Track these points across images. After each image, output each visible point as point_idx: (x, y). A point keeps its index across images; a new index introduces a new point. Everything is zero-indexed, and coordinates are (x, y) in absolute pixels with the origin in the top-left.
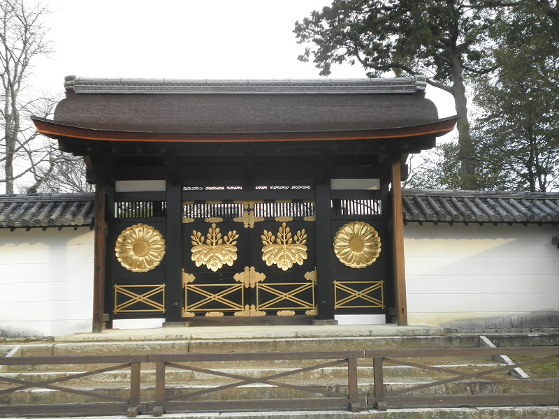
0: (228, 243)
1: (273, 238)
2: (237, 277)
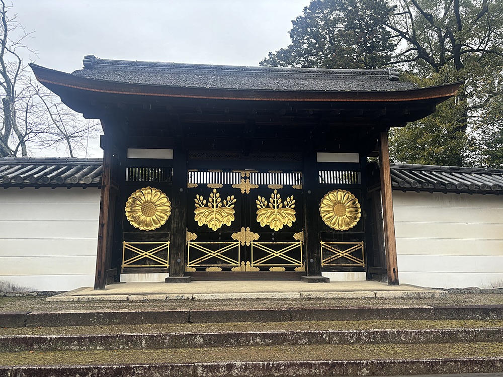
0: (227, 207)
1: (266, 203)
2: (235, 236)
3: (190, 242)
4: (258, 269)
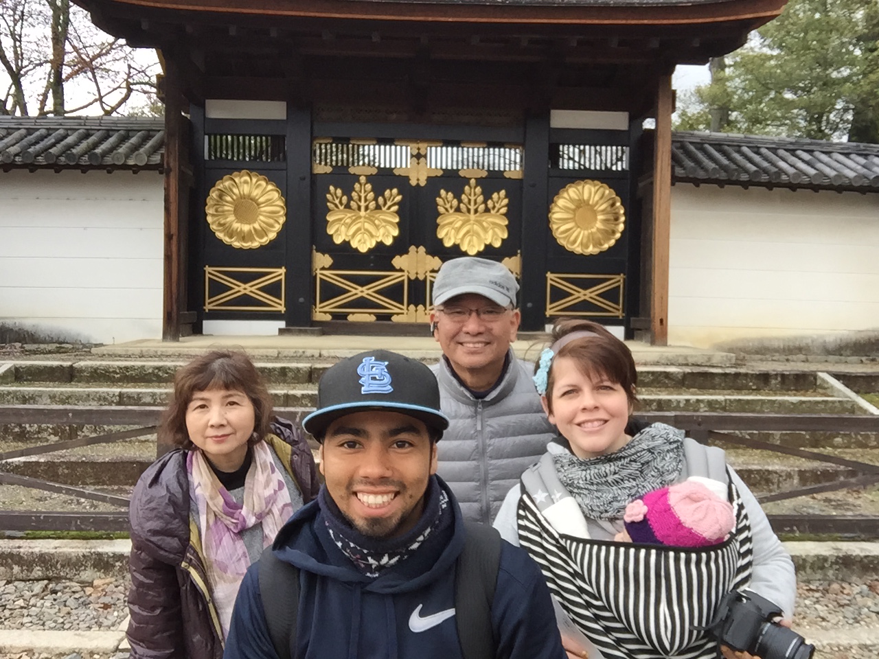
2: (398, 261)
3: (321, 269)
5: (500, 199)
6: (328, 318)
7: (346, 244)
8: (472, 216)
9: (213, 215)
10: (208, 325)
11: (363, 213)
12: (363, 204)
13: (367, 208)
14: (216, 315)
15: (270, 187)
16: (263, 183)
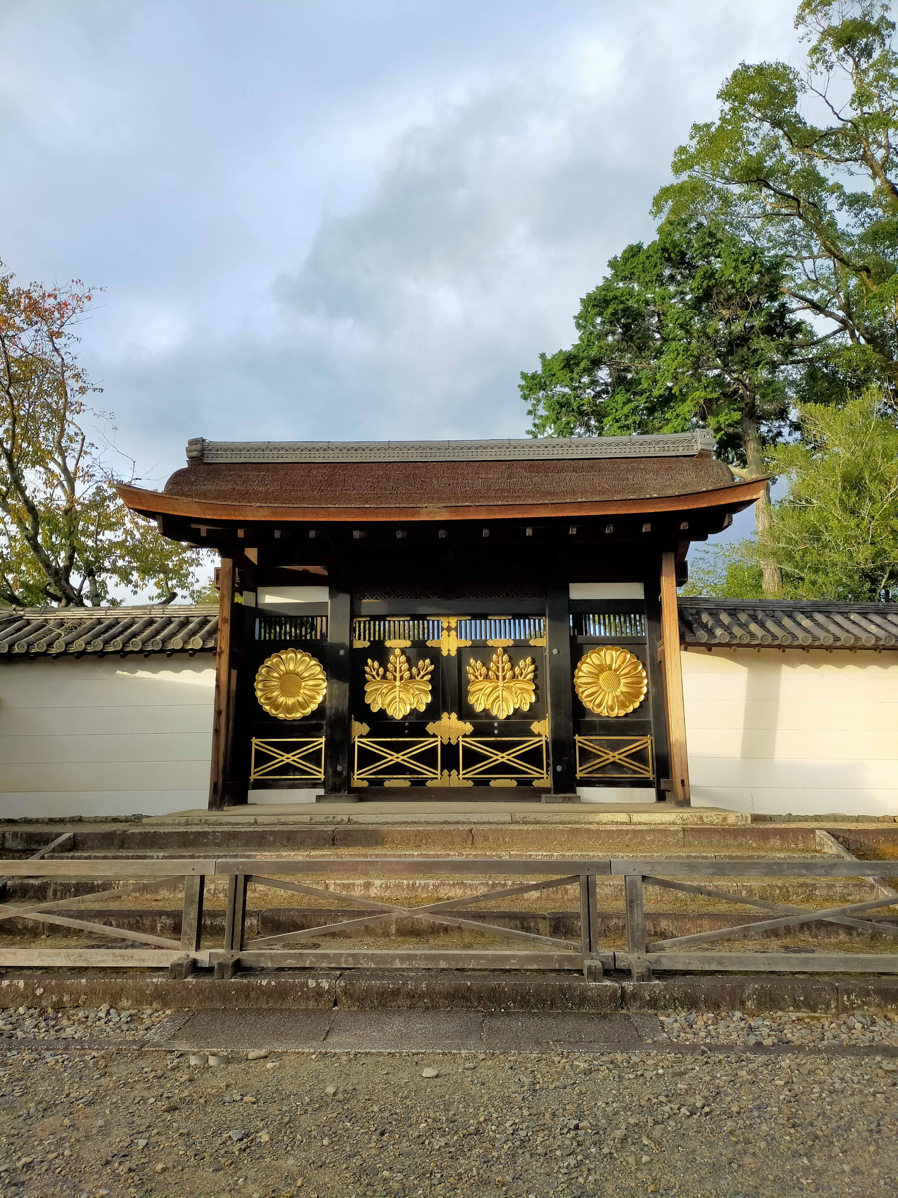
0: (418, 678)
1: (484, 670)
2: (431, 728)
3: (359, 737)
4: (471, 784)
5: (526, 666)
6: (365, 784)
7: (382, 712)
8: (501, 683)
9: (261, 690)
10: (253, 795)
11: (398, 683)
12: (398, 675)
13: (401, 678)
14: (260, 785)
15: (313, 662)
16: (307, 659)
